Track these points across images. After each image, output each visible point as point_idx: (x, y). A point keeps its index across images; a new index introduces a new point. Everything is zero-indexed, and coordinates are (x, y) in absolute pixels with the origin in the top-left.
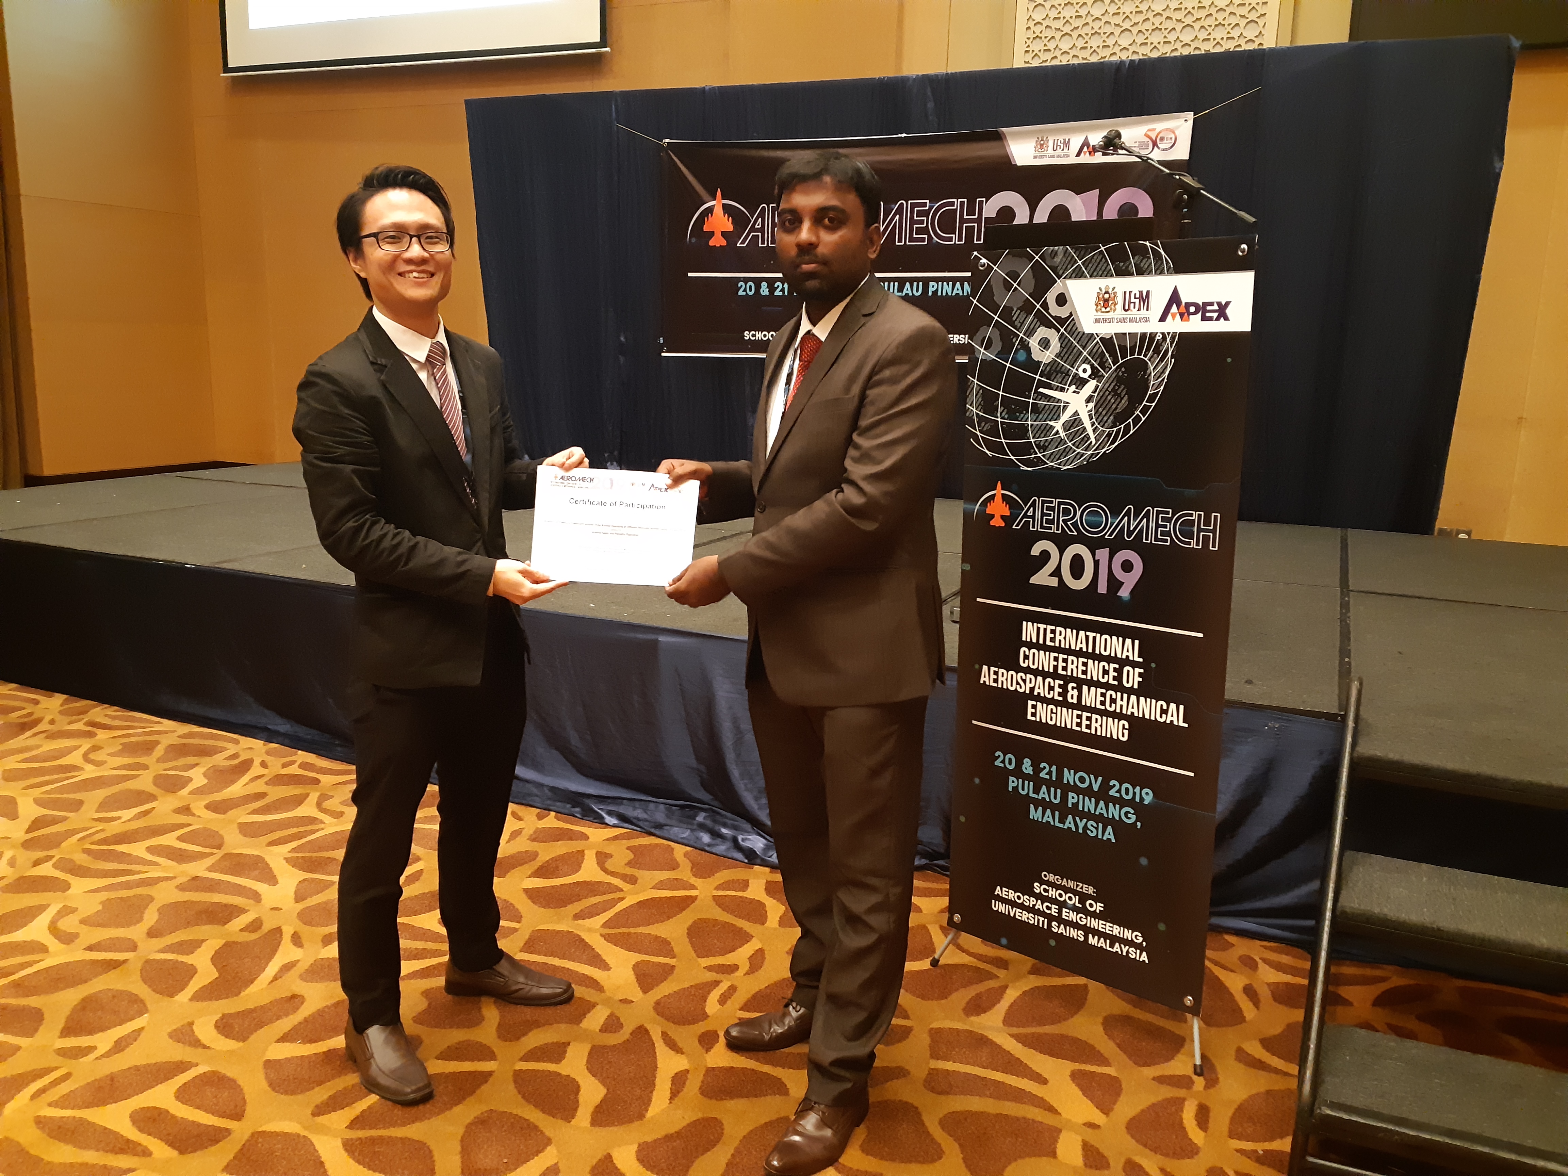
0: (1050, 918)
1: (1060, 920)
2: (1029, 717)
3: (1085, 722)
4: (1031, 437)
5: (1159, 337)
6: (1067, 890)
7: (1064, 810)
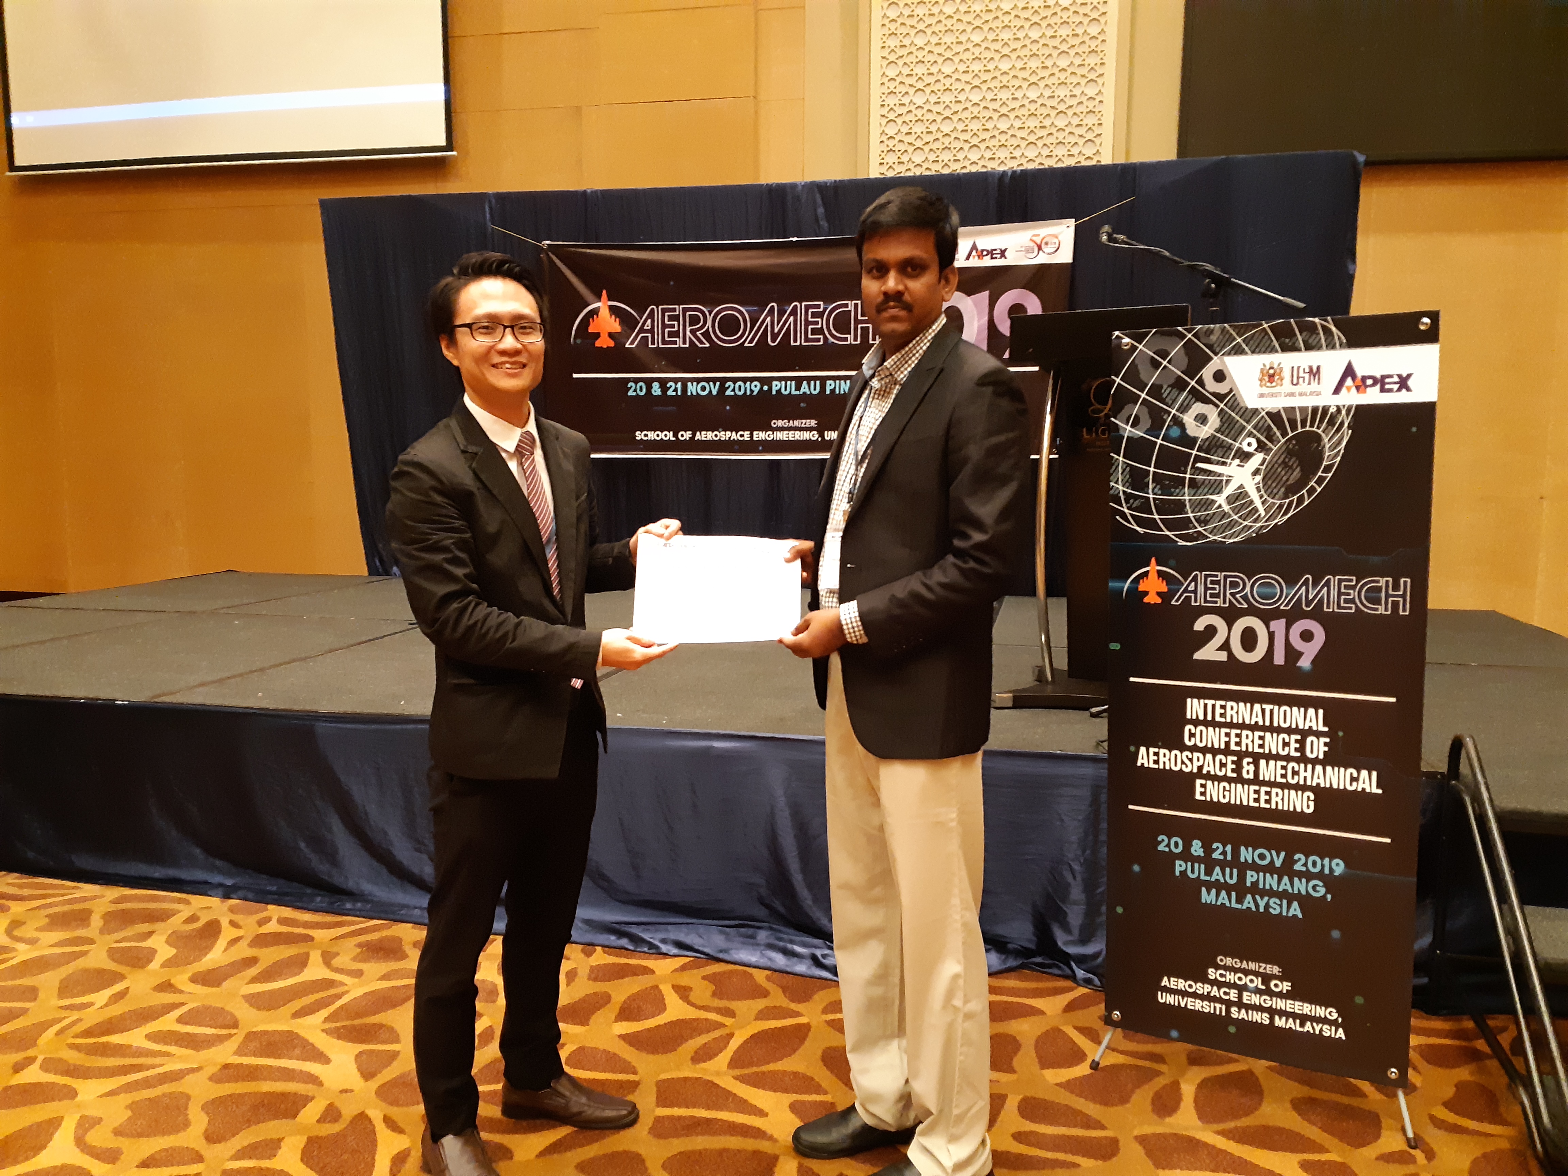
0: (1229, 1004)
1: (1240, 1005)
2: (1198, 797)
3: (1263, 797)
4: (1189, 512)
5: (1333, 410)
6: (1246, 972)
7: (1241, 890)
